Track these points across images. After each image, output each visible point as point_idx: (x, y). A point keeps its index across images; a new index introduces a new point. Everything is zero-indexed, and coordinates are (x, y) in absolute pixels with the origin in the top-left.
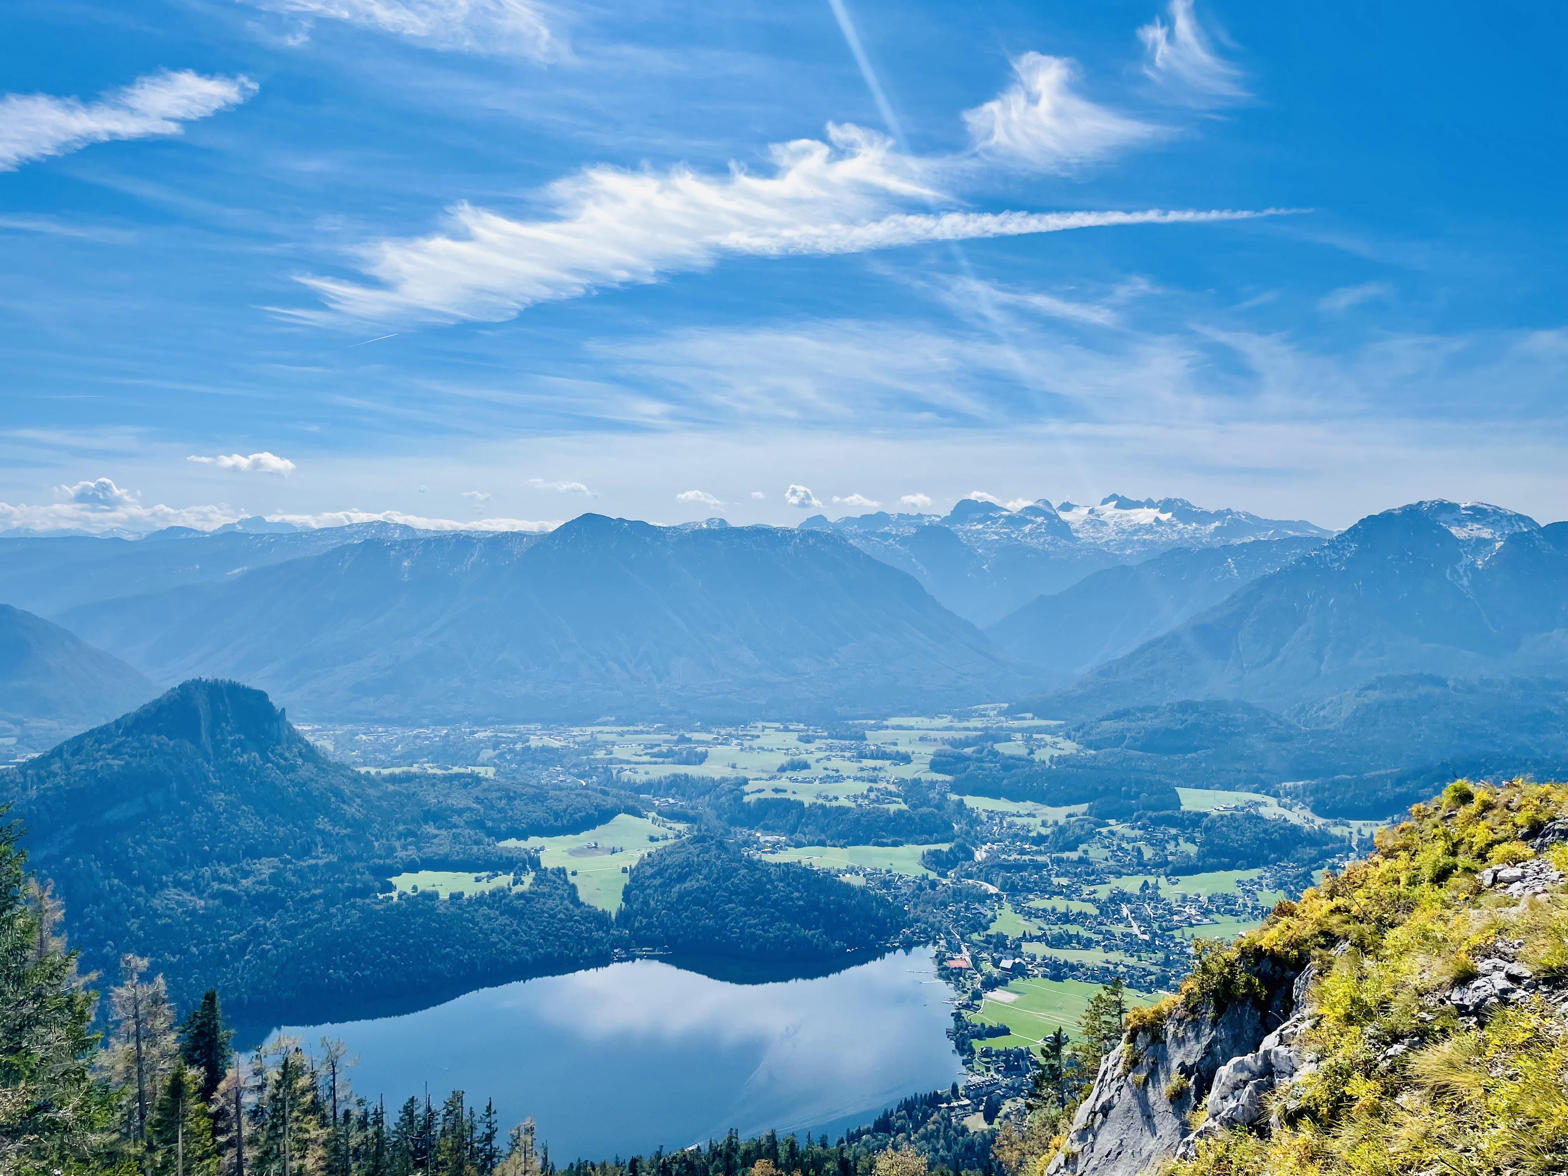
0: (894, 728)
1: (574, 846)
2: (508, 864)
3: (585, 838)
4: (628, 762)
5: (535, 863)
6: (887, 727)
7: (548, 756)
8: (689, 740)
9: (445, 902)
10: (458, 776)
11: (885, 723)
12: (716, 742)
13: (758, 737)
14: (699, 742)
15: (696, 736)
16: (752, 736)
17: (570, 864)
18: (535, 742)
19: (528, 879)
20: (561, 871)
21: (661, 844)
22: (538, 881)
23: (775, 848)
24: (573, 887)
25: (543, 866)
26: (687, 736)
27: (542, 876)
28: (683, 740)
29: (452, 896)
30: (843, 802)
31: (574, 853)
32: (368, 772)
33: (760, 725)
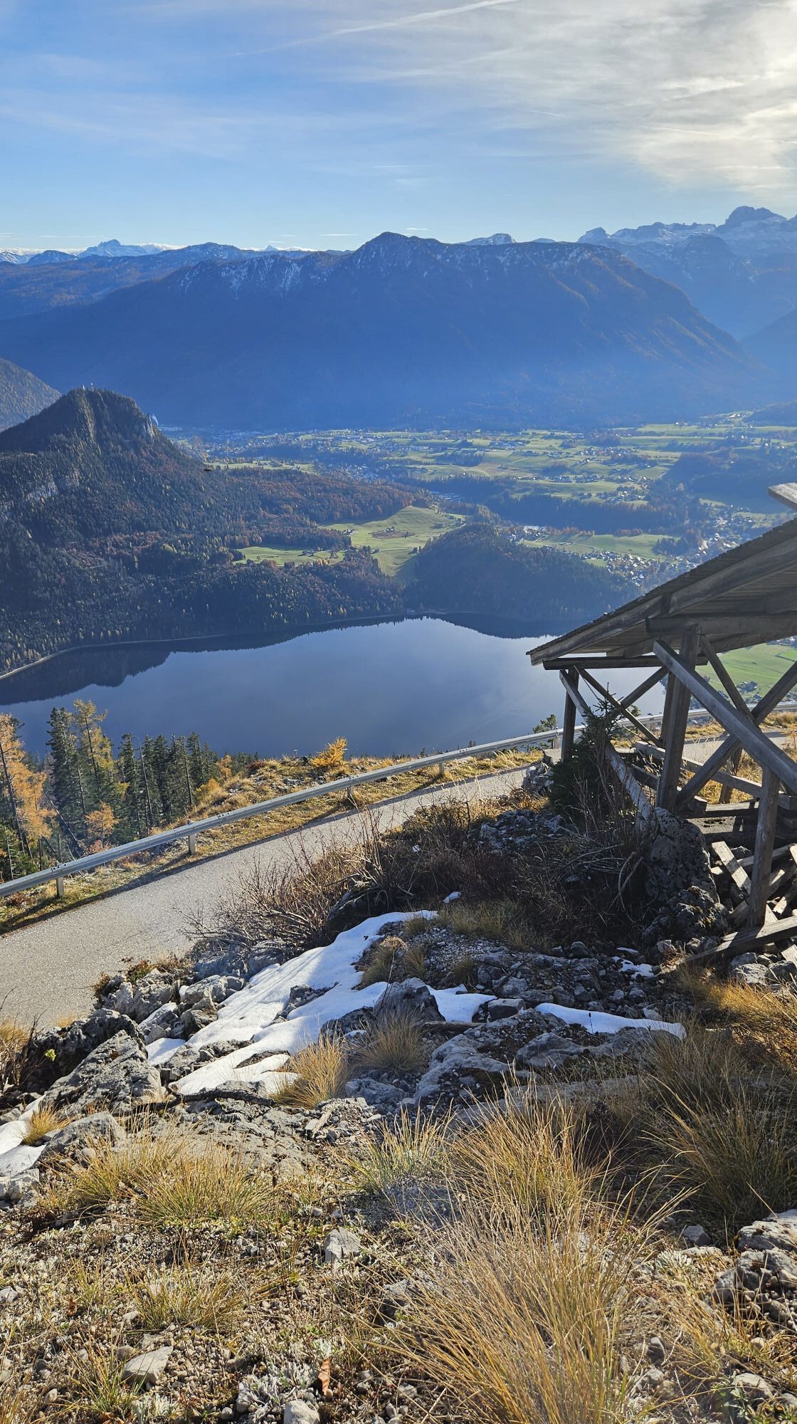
0: (646, 434)
1: (376, 530)
2: (328, 543)
3: (385, 524)
4: (420, 463)
5: (346, 542)
6: (640, 434)
7: (353, 458)
8: (470, 445)
9: (281, 569)
10: (286, 472)
11: (640, 429)
12: (492, 446)
13: (528, 442)
14: (480, 447)
15: (476, 441)
16: (523, 442)
17: (374, 544)
18: (344, 446)
19: (341, 555)
20: (366, 550)
21: (444, 531)
22: (348, 557)
23: (532, 537)
24: (375, 561)
25: (353, 544)
26: (469, 441)
27: (351, 552)
28: (465, 444)
29: (286, 565)
30: (594, 498)
31: (375, 535)
32: (219, 467)
33: (530, 432)
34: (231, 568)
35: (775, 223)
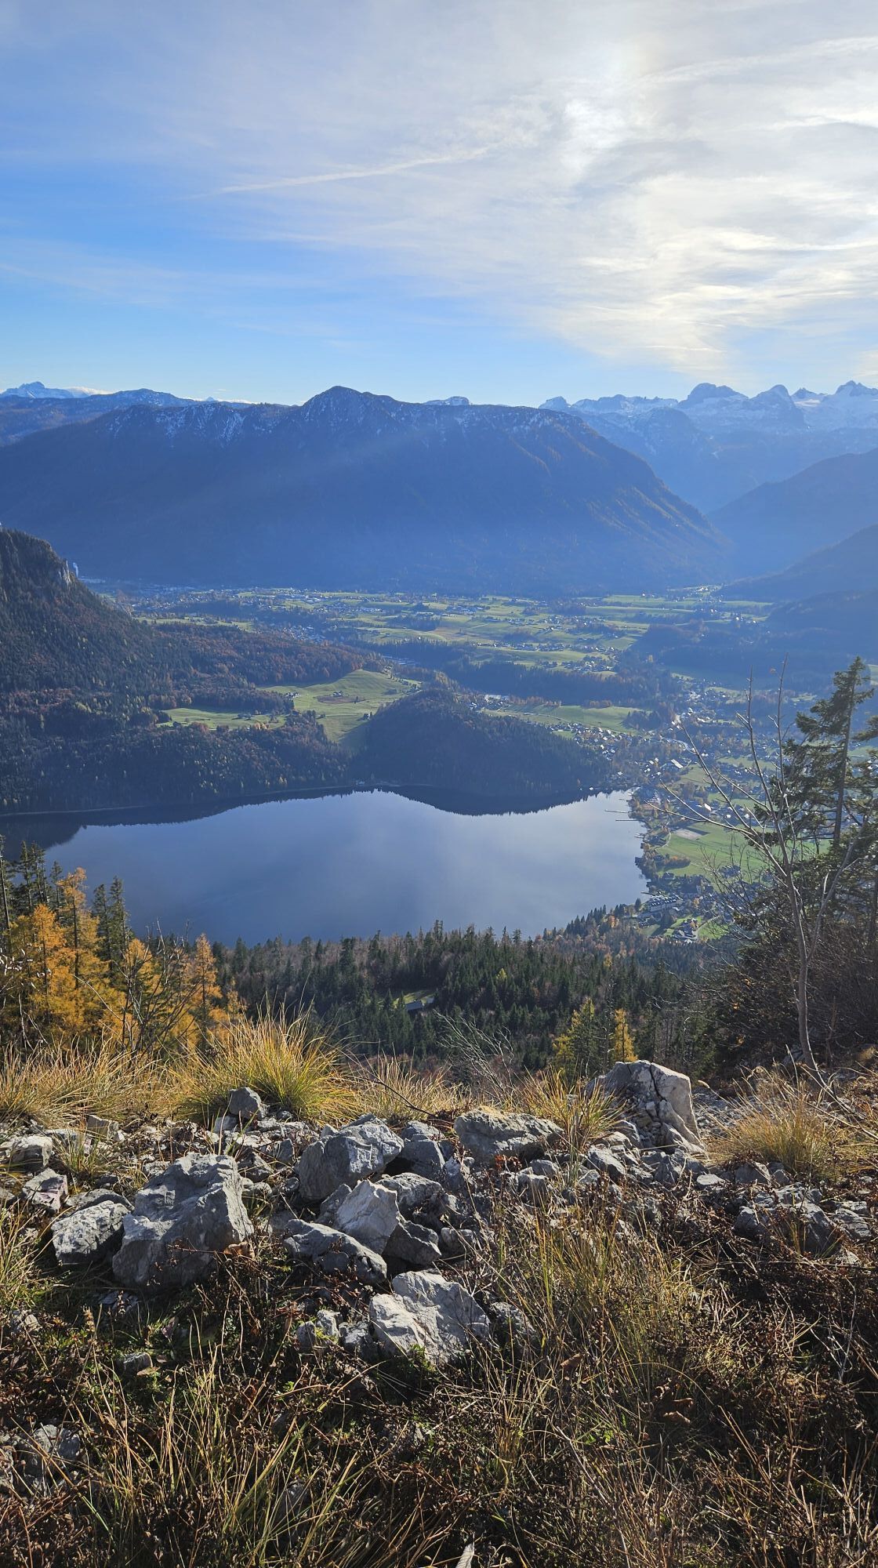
0: (612, 604)
1: (322, 694)
2: (266, 706)
3: (332, 687)
4: (371, 626)
5: (288, 706)
6: (606, 604)
7: (297, 618)
8: (426, 609)
9: (212, 733)
10: (222, 628)
11: (605, 600)
12: (450, 611)
13: (488, 608)
14: (437, 612)
15: (433, 605)
16: (483, 607)
17: (321, 708)
18: (288, 605)
19: (281, 720)
20: (311, 714)
21: (397, 697)
22: (290, 722)
23: (494, 706)
24: (321, 727)
25: (296, 708)
26: (425, 604)
27: (293, 717)
28: (421, 608)
29: (219, 729)
30: (560, 667)
31: (321, 700)
32: (145, 622)
33: (490, 598)
34: (154, 731)
35: (737, 402)
